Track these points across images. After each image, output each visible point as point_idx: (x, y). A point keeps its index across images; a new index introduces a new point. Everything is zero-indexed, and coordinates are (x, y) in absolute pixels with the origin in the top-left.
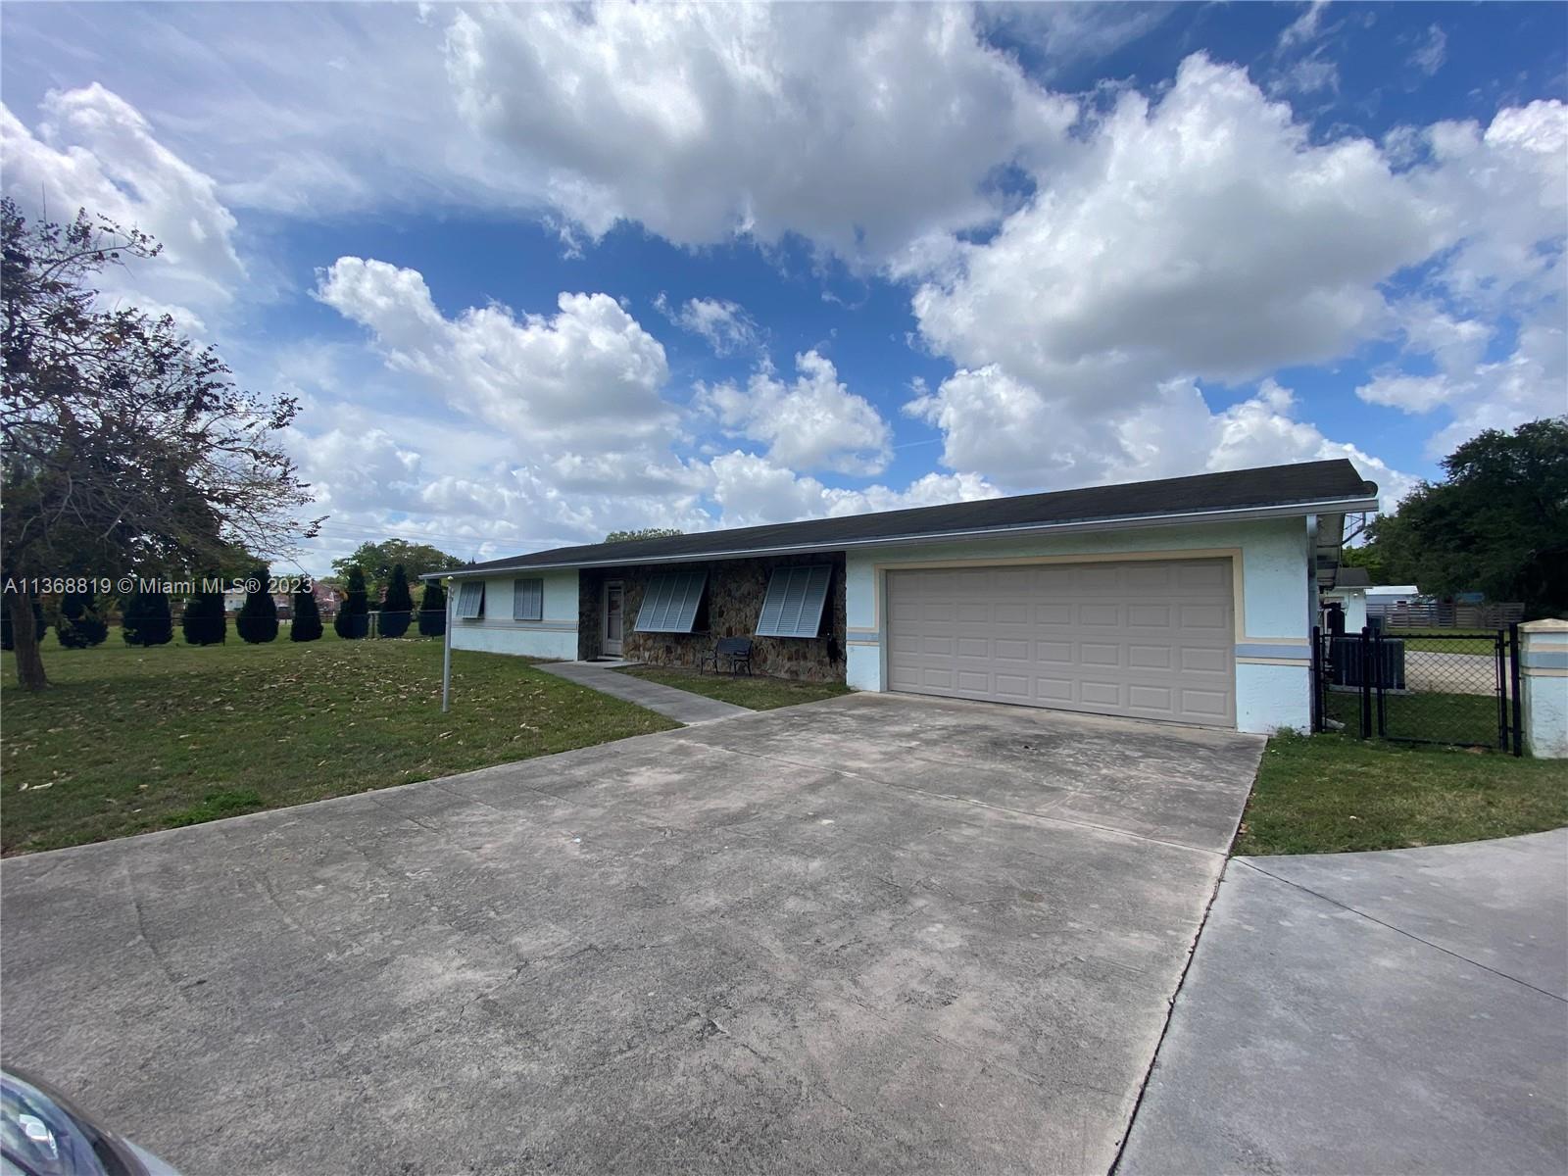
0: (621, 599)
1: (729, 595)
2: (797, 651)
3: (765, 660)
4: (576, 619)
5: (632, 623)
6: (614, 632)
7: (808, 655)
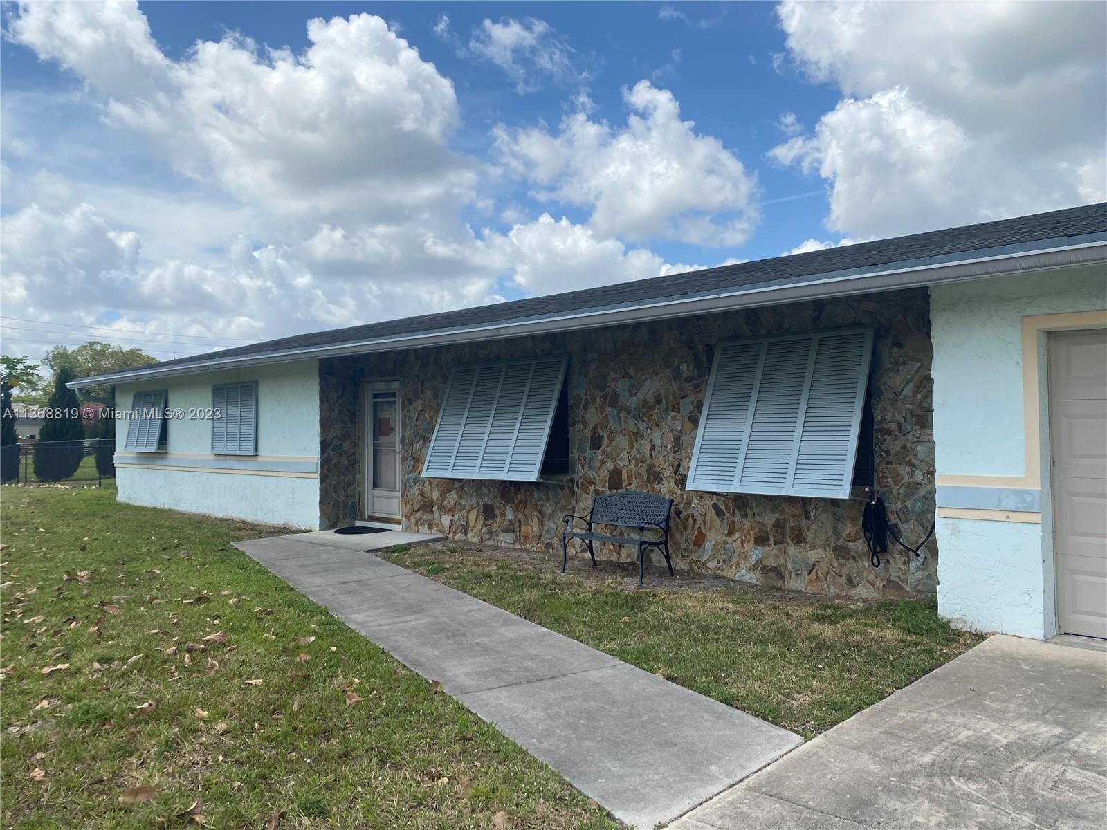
0: (396, 417)
1: (613, 404)
2: (779, 525)
3: (699, 541)
4: (313, 454)
5: (417, 461)
6: (385, 476)
7: (809, 535)
